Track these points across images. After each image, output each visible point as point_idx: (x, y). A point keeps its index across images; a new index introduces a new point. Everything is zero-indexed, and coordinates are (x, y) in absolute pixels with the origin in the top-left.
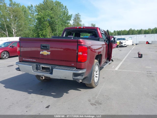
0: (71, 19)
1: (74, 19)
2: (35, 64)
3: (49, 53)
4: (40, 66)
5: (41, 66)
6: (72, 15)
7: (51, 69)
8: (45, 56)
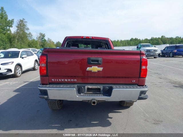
0: (12, 25)
1: (17, 25)
2: (76, 85)
3: (101, 69)
4: (84, 87)
5: (86, 87)
6: (14, 20)
7: (103, 90)
8: (95, 73)
